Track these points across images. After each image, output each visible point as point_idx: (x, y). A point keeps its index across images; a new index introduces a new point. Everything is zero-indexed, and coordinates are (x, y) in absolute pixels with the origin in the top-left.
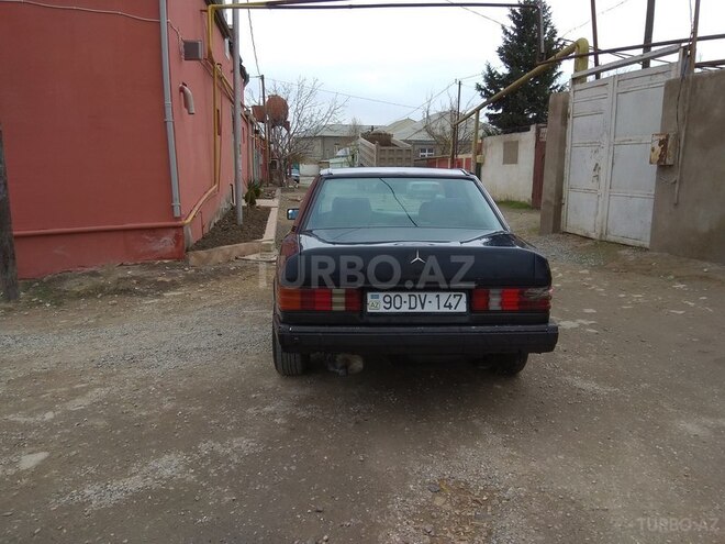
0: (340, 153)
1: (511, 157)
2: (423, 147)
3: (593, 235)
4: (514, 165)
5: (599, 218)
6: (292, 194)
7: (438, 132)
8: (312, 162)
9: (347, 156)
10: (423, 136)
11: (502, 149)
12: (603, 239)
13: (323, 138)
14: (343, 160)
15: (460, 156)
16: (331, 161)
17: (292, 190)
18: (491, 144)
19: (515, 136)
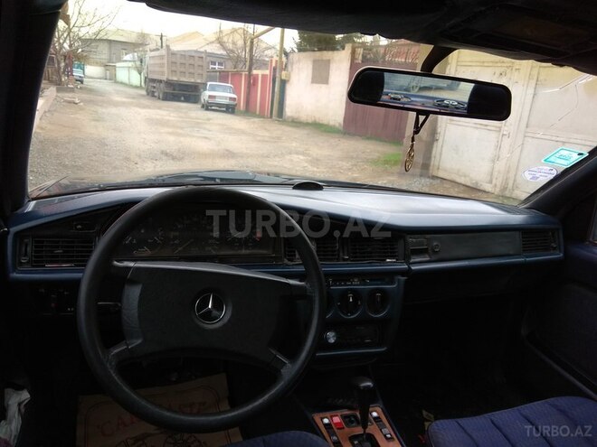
0: (128, 57)
1: (321, 76)
2: (213, 60)
3: (488, 187)
4: (324, 86)
5: (500, 166)
6: (71, 95)
7: (230, 46)
8: (97, 64)
9: (134, 61)
10: (215, 49)
11: (311, 66)
12: (507, 194)
13: (110, 42)
14: (130, 64)
15: (255, 72)
16: (118, 65)
17: (72, 90)
18: (299, 61)
19: (327, 55)
